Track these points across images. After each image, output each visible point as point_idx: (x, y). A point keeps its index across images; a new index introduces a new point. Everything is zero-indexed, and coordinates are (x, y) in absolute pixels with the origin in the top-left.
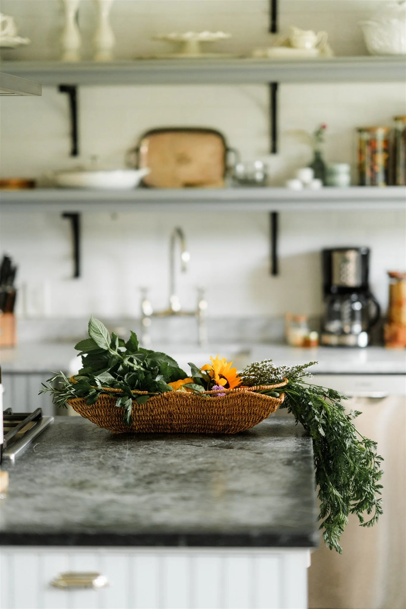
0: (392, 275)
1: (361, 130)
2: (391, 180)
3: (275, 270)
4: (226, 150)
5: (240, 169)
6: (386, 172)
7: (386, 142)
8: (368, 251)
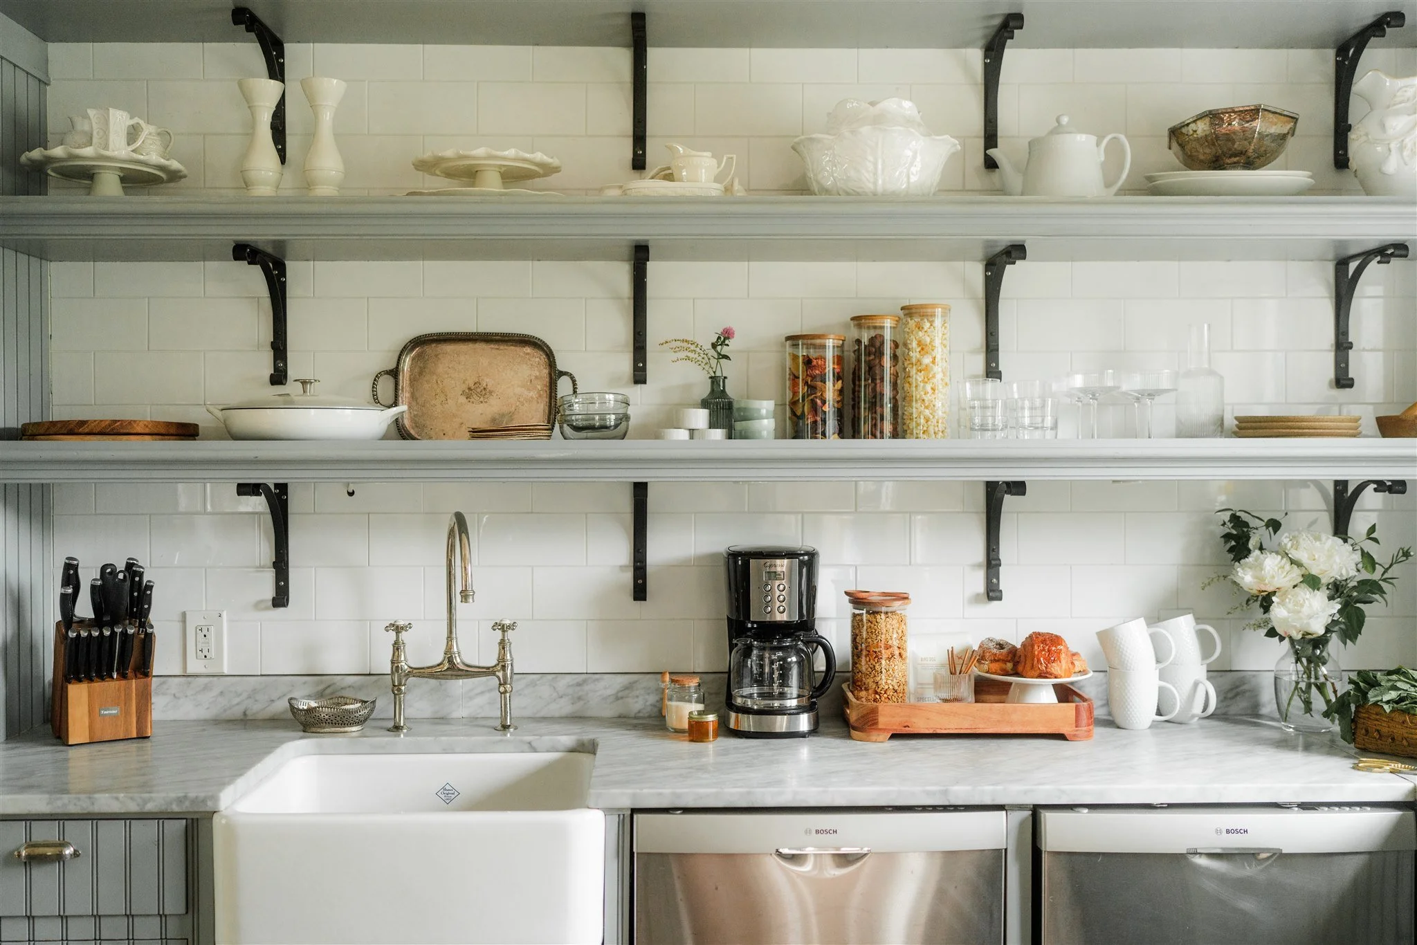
0: (857, 600)
1: (793, 339)
2: (848, 429)
3: (640, 592)
4: (555, 374)
5: (578, 407)
6: (840, 414)
7: (839, 360)
8: (812, 555)
